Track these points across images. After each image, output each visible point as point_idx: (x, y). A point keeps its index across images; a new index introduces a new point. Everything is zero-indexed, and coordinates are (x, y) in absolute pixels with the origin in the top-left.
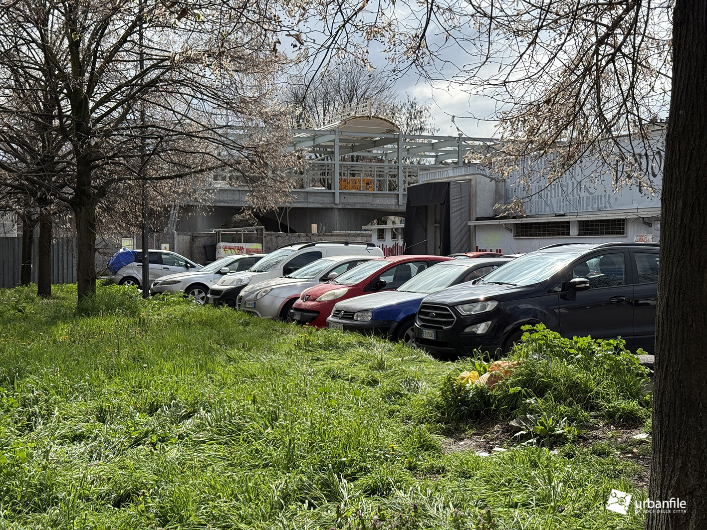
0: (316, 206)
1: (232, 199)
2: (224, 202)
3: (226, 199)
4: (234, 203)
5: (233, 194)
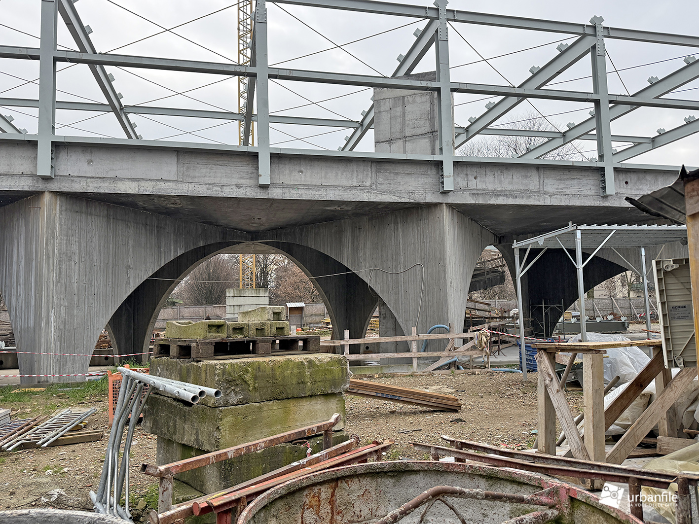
1: (521, 188)
2: (506, 196)
3: (510, 188)
4: (530, 197)
5: (526, 177)
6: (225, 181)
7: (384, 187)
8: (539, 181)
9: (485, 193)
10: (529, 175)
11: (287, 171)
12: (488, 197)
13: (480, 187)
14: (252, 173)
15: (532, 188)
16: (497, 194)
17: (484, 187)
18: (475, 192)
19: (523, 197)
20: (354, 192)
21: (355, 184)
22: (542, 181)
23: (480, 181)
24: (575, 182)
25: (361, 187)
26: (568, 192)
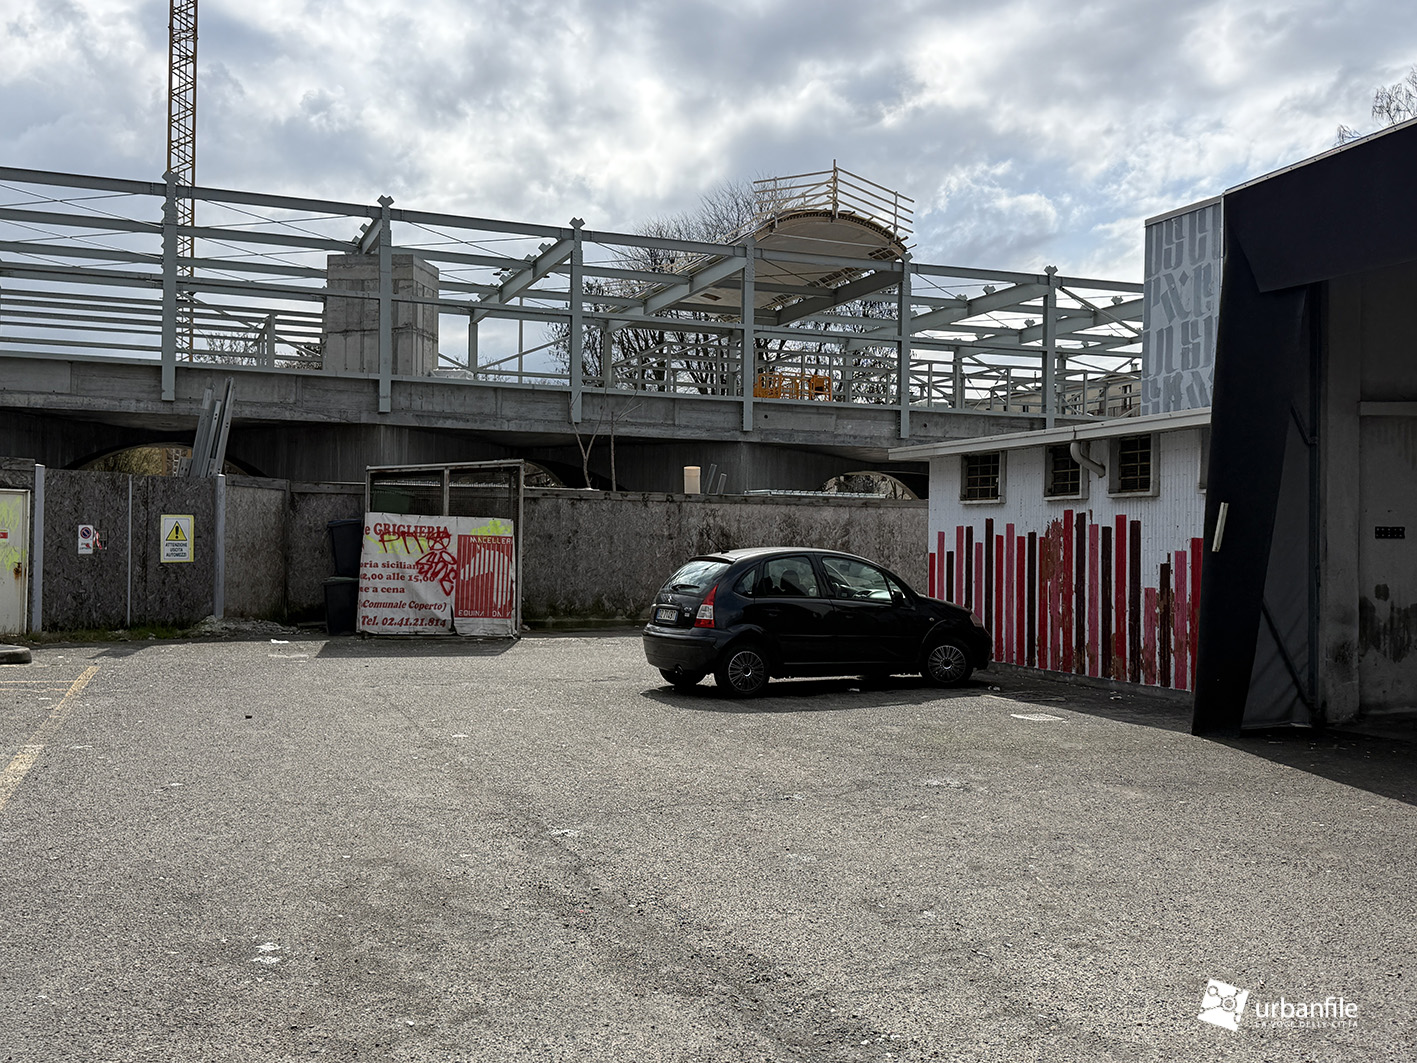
0: (694, 437)
1: (475, 411)
2: (456, 419)
3: (462, 410)
4: (482, 421)
5: (481, 398)
6: (123, 394)
7: (310, 404)
8: (496, 404)
9: (431, 415)
10: (485, 396)
11: (196, 386)
12: (434, 420)
13: (425, 408)
14: (155, 386)
15: (487, 410)
16: (447, 417)
17: (431, 408)
18: (420, 413)
19: (476, 421)
20: (275, 409)
21: (275, 401)
22: (499, 404)
23: (426, 401)
24: (540, 406)
25: (283, 405)
26: (530, 417)
